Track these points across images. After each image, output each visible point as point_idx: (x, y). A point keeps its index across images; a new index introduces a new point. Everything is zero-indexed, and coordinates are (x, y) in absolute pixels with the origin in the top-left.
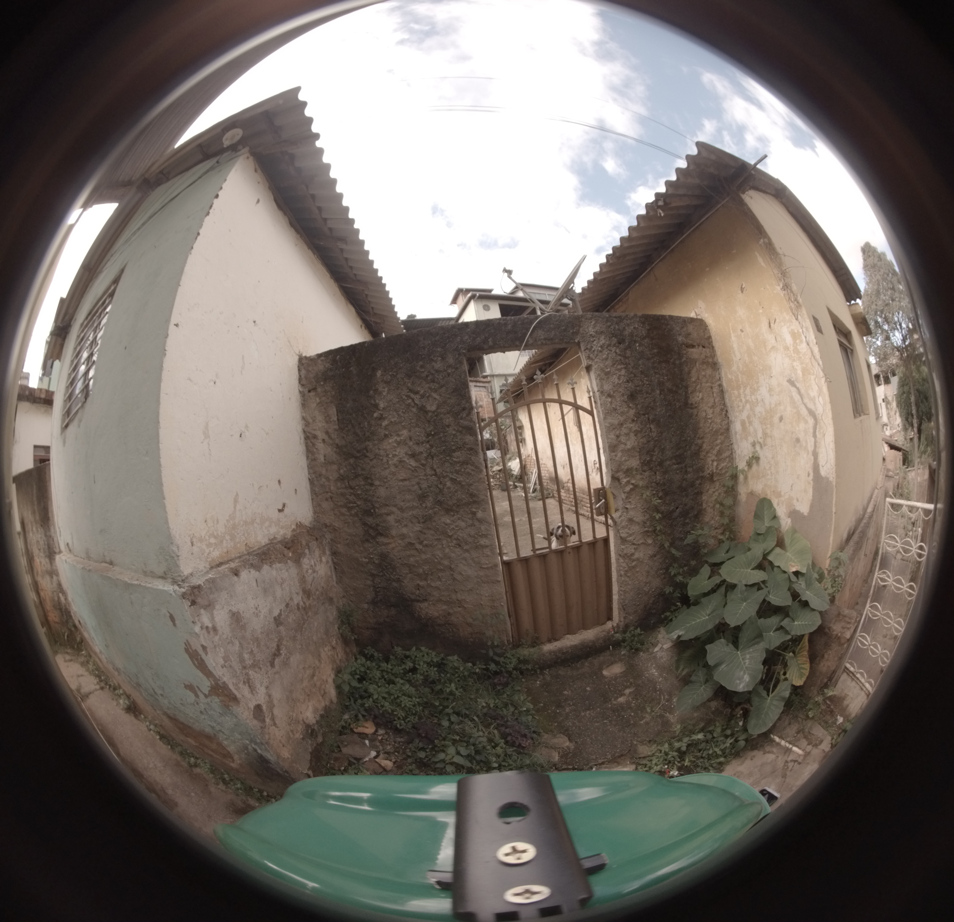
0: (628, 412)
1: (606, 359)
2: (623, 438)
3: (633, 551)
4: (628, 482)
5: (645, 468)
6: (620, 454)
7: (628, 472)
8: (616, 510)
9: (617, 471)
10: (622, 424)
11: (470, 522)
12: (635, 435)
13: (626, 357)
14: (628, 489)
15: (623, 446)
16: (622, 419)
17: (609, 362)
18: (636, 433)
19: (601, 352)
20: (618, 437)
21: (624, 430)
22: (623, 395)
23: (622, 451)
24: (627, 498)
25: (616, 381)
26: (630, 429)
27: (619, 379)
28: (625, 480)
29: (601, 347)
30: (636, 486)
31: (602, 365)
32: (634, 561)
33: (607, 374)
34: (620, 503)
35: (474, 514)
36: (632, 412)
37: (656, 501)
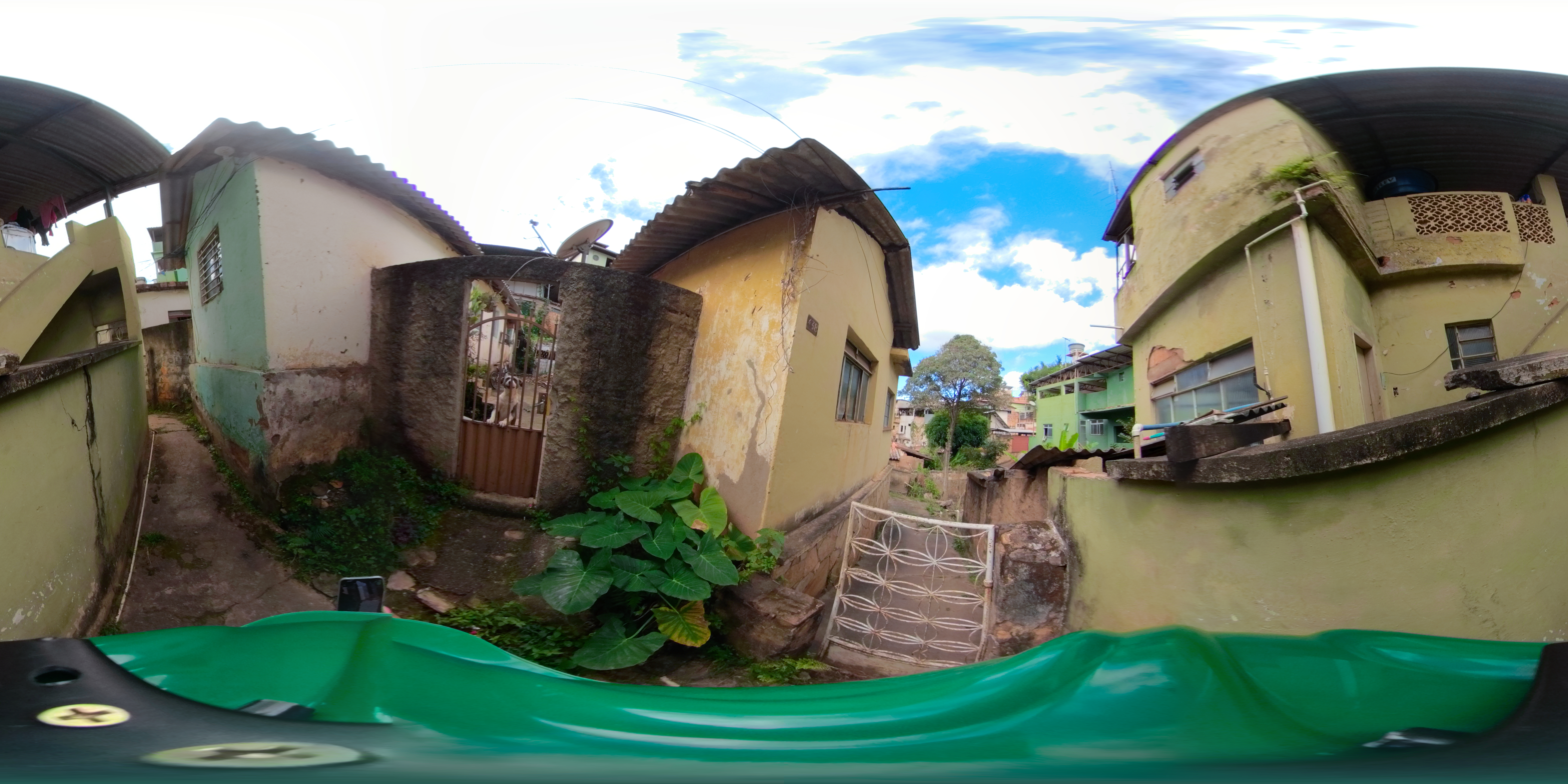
0: (580, 343)
1: (578, 299)
2: (569, 361)
3: (557, 450)
4: (564, 396)
5: (584, 390)
6: (563, 372)
7: (567, 388)
8: (551, 414)
9: (558, 384)
10: (572, 351)
11: (446, 386)
12: (582, 362)
13: (596, 301)
14: (563, 400)
15: (568, 367)
16: (573, 346)
17: (579, 302)
18: (583, 361)
19: (575, 292)
20: (565, 359)
21: (573, 356)
22: (581, 329)
23: (566, 370)
24: (560, 407)
25: (580, 317)
26: (578, 357)
27: (583, 316)
28: (562, 393)
29: (578, 289)
30: (569, 401)
31: (571, 303)
32: (556, 458)
33: (574, 310)
34: (554, 409)
35: (449, 381)
36: (585, 344)
37: (586, 419)
